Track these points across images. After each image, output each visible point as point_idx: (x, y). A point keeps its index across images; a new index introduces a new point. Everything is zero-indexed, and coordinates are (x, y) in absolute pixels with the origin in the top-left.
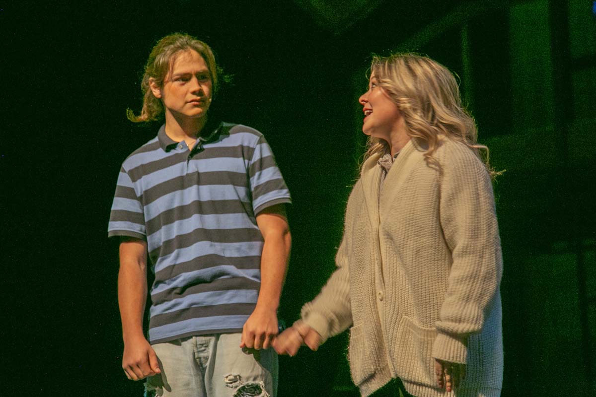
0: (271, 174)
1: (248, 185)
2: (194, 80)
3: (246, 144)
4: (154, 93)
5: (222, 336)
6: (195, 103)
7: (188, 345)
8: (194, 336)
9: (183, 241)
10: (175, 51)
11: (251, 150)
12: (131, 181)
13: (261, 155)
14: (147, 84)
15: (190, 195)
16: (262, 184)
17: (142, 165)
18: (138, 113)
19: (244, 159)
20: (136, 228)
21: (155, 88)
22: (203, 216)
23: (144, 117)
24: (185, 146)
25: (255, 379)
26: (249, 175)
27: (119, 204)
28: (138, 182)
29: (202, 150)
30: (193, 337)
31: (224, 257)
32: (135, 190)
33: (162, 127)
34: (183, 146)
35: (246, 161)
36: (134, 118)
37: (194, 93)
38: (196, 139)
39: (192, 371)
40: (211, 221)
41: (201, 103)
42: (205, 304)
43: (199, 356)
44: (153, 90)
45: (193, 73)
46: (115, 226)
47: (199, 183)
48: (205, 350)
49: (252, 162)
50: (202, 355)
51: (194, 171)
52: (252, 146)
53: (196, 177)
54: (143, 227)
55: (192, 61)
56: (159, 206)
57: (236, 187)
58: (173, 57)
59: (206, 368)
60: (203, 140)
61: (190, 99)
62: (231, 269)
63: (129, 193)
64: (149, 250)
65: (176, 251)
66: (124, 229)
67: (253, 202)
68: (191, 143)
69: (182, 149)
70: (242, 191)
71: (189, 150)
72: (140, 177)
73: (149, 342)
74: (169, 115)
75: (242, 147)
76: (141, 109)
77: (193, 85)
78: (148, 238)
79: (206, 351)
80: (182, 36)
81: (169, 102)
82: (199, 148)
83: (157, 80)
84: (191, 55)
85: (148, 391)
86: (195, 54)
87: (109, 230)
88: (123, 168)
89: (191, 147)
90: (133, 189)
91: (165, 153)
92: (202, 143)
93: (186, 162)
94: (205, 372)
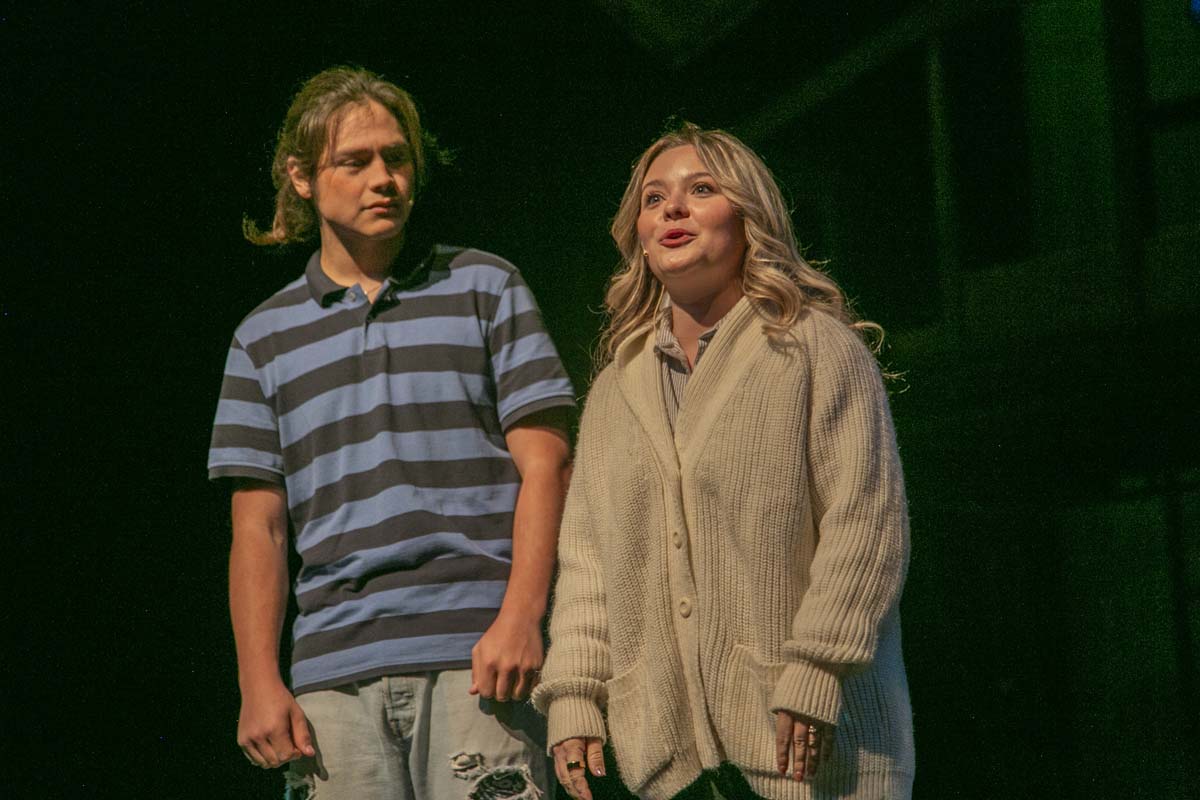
0: (533, 347)
1: (488, 371)
2: (378, 163)
3: (482, 288)
4: (298, 189)
5: (442, 675)
6: (380, 210)
7: (372, 694)
8: (385, 676)
9: (359, 487)
10: (339, 104)
11: (493, 301)
12: (253, 367)
13: (513, 309)
14: (284, 170)
15: (372, 393)
16: (516, 369)
17: (275, 335)
18: (265, 226)
19: (479, 318)
20: (265, 461)
21: (299, 177)
22: (398, 434)
23: (277, 234)
24: (360, 295)
25: (511, 761)
26: (489, 348)
27: (230, 412)
28: (267, 368)
29: (395, 303)
30: (385, 679)
31: (442, 516)
32: (262, 385)
33: (315, 256)
34: (356, 294)
35: (484, 323)
36: (258, 235)
37: (377, 190)
38: (382, 281)
39: (382, 746)
40: (413, 446)
41: (391, 210)
42: (405, 612)
43: (396, 717)
44: (296, 182)
45: (375, 148)
46: (222, 458)
47: (389, 369)
48: (406, 704)
49: (495, 324)
50: (400, 714)
51: (379, 346)
52: (494, 292)
53: (382, 357)
54: (279, 459)
55: (373, 125)
56: (308, 417)
57: (463, 375)
58: (334, 117)
59: (411, 739)
60: (396, 282)
61: (369, 202)
62: (457, 539)
63: (250, 391)
64: (290, 506)
65: (344, 507)
66: (239, 463)
67: (499, 404)
68: (372, 289)
69: (354, 300)
70: (475, 383)
71: (368, 302)
72: (271, 359)
73: (292, 692)
74: (327, 234)
75: (475, 294)
76: (272, 219)
77: (376, 173)
78: (288, 480)
79: (408, 707)
80: (354, 74)
81: (327, 206)
82: (389, 298)
83: (303, 163)
84: (372, 114)
85: (292, 787)
86: (378, 109)
87: (209, 466)
88: (236, 339)
89: (372, 298)
90: (257, 382)
91: (320, 309)
92: (395, 288)
93: (362, 329)
94: (409, 749)
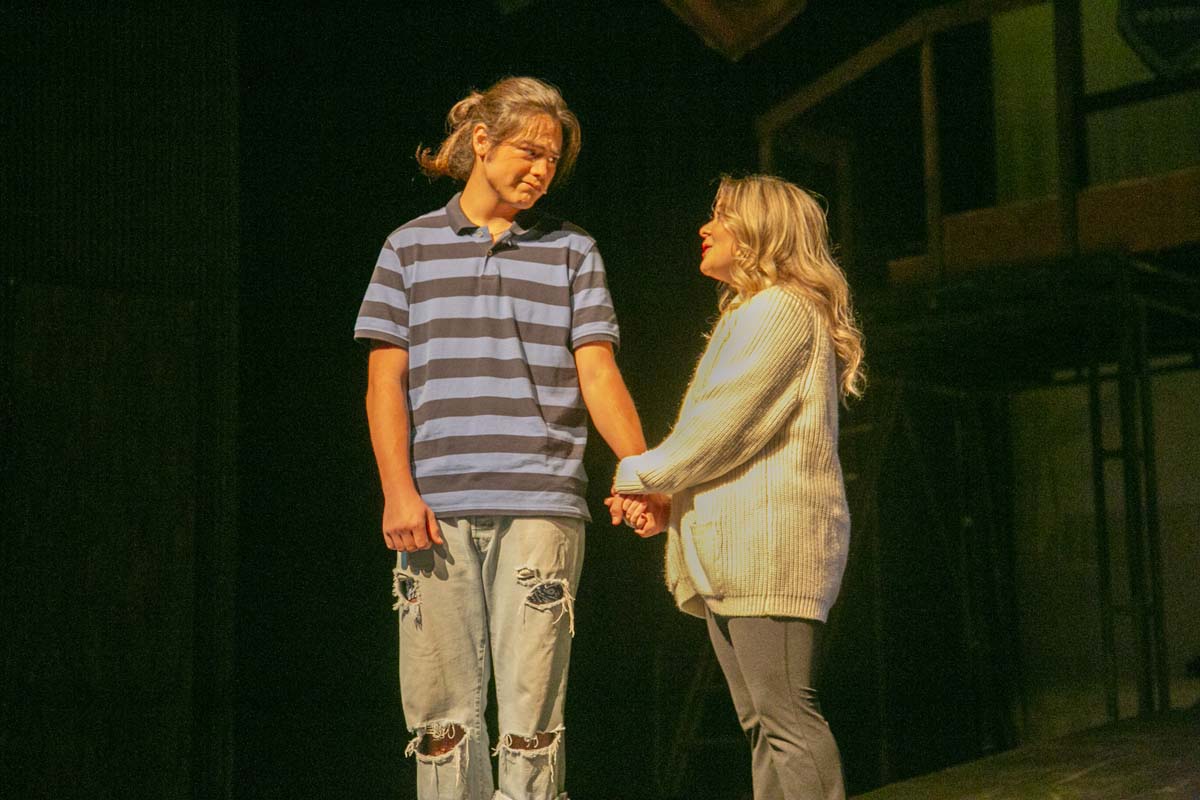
3: (574, 248)
11: (580, 258)
12: (400, 265)
13: (593, 267)
15: (480, 307)
16: (590, 307)
17: (420, 246)
19: (568, 267)
20: (397, 331)
24: (486, 233)
25: (557, 576)
26: (571, 291)
27: (375, 292)
28: (409, 268)
29: (513, 248)
32: (404, 278)
33: (457, 195)
34: (484, 233)
35: (570, 273)
39: (467, 556)
43: (477, 536)
46: (365, 324)
47: (499, 293)
49: (578, 275)
50: (481, 535)
51: (495, 274)
52: (582, 252)
53: (496, 281)
56: (430, 310)
59: (486, 552)
63: (394, 280)
64: (411, 367)
67: (574, 331)
68: (499, 229)
69: (482, 237)
71: (491, 241)
72: (414, 262)
75: (568, 251)
78: (411, 348)
82: (510, 243)
87: (356, 329)
88: (389, 243)
89: (496, 239)
90: (400, 276)
91: (455, 236)
92: (513, 235)
93: (483, 259)
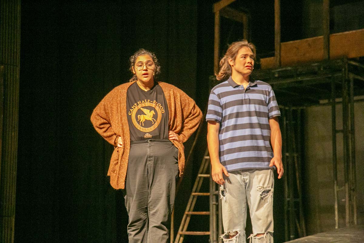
19: (266, 95)
20: (218, 118)
25: (269, 188)
28: (222, 99)
29: (249, 89)
32: (220, 103)
37: (248, 63)
43: (244, 178)
46: (209, 117)
47: (250, 103)
48: (246, 176)
51: (248, 98)
59: (247, 183)
66: (213, 118)
69: (242, 88)
75: (266, 91)
77: (248, 60)
78: (222, 123)
87: (206, 118)
88: (214, 93)
89: (245, 88)
91: (233, 88)
92: (250, 86)
93: (244, 94)
94: (247, 185)
